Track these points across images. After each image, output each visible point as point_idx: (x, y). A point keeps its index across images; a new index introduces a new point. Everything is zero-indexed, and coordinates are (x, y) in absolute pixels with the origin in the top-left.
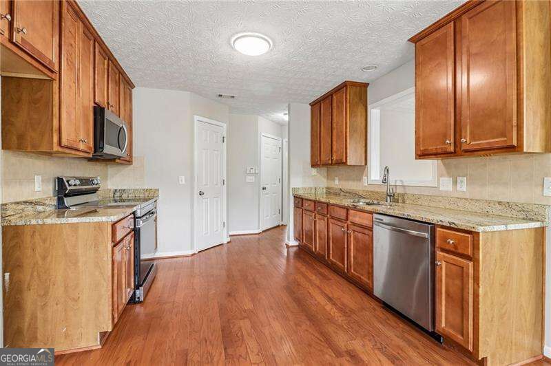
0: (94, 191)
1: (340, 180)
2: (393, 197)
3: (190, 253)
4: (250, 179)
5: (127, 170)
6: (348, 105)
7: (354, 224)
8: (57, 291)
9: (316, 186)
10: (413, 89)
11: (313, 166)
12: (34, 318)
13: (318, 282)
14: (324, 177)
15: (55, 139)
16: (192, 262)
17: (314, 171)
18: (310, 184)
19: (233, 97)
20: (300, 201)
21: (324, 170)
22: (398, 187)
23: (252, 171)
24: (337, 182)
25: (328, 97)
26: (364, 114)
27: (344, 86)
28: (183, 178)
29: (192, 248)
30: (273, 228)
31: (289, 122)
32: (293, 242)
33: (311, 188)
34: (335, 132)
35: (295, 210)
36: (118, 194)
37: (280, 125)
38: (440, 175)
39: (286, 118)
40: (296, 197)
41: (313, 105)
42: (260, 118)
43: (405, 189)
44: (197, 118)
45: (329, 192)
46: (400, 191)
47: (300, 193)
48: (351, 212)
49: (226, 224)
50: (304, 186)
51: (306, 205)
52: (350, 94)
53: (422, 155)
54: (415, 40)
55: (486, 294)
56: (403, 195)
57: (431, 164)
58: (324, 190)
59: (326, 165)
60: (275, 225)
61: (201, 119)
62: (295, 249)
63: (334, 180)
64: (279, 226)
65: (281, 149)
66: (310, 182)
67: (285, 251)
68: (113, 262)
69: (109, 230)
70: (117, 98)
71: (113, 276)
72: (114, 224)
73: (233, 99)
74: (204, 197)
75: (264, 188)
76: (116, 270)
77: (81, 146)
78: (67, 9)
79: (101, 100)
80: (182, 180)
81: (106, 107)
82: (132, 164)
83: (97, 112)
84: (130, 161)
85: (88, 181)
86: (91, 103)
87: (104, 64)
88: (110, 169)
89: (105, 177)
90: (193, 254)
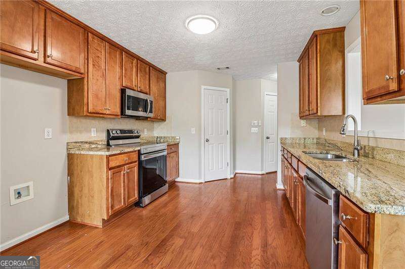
0: (138, 137)
1: (326, 131)
3: (198, 181)
4: (254, 130)
5: (163, 124)
6: (318, 55)
9: (305, 137)
11: (301, 117)
14: (315, 128)
15: (85, 109)
16: (200, 188)
17: (303, 123)
18: (298, 134)
19: (228, 68)
22: (370, 138)
24: (324, 133)
25: (306, 51)
29: (200, 178)
33: (300, 138)
35: (282, 158)
36: (159, 140)
41: (300, 61)
43: (377, 141)
44: (203, 87)
46: (372, 144)
47: (288, 142)
49: (229, 163)
50: (292, 137)
58: (315, 141)
61: (206, 87)
66: (298, 132)
68: (108, 179)
69: (105, 160)
70: (147, 82)
71: (108, 187)
72: (108, 157)
73: (228, 70)
74: (209, 142)
75: (268, 138)
76: (110, 185)
77: (108, 112)
78: (93, 38)
79: (129, 84)
80: (193, 131)
81: (135, 89)
82: (165, 121)
83: (123, 91)
84: (163, 119)
85: (131, 131)
86: (119, 87)
87: (132, 63)
88: (156, 125)
89: (151, 129)
90: (200, 183)
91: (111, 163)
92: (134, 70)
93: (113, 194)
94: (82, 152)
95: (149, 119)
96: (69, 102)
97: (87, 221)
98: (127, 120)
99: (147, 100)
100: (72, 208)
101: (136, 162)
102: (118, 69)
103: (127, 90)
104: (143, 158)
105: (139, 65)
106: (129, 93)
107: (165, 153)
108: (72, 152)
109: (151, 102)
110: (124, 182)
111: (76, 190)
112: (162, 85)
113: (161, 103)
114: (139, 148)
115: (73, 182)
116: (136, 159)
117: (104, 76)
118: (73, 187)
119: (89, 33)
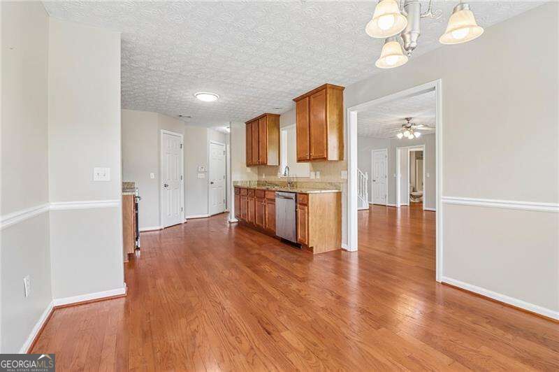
1: (265, 175)
2: (291, 184)
3: (158, 228)
4: (201, 176)
6: (267, 128)
7: (268, 199)
9: (250, 180)
10: (295, 125)
11: (248, 166)
13: (248, 236)
14: (256, 173)
16: (160, 235)
17: (249, 170)
18: (245, 178)
19: (190, 117)
20: (238, 190)
21: (255, 169)
22: (294, 178)
23: (203, 170)
24: (264, 177)
25: (257, 120)
26: (277, 134)
27: (265, 116)
28: (152, 174)
29: (160, 224)
30: (220, 214)
31: (231, 133)
32: (234, 220)
33: (247, 182)
34: (260, 143)
35: (235, 197)
37: (225, 134)
38: (311, 171)
39: (228, 130)
40: (236, 188)
41: (248, 123)
42: (208, 129)
43: (297, 179)
44: (162, 131)
45: (259, 183)
47: (239, 184)
48: (266, 192)
49: (183, 209)
50: (242, 180)
51: (242, 192)
52: (268, 121)
53: (299, 160)
54: (296, 100)
55: (312, 220)
56: (296, 182)
57: (307, 165)
58: (256, 182)
59: (255, 165)
60: (221, 211)
61: (165, 131)
62: (235, 224)
63: (262, 175)
64: (224, 213)
65: (225, 152)
66: (246, 176)
67: (228, 225)
73: (189, 119)
74: (168, 188)
75: (212, 183)
80: (152, 175)
90: (161, 230)
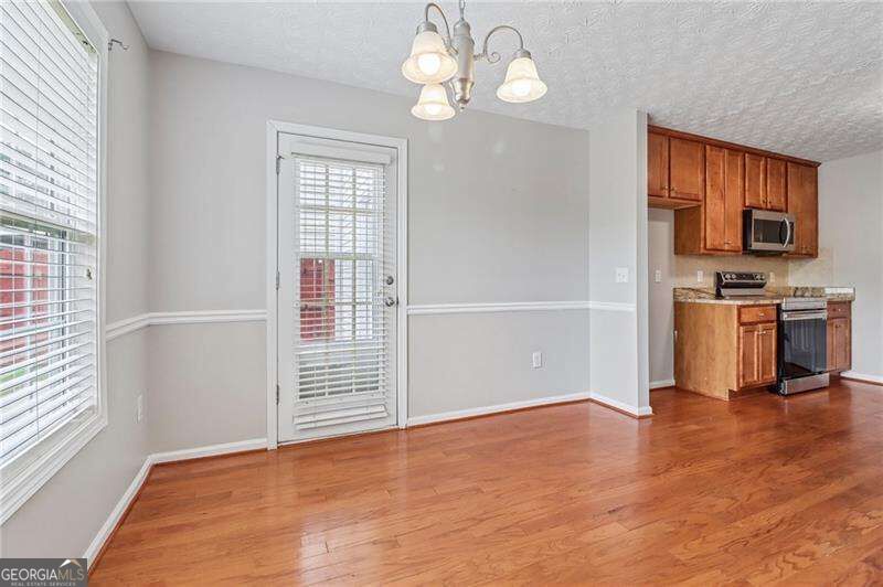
0: (761, 286)
5: (810, 265)
8: (703, 349)
12: (689, 363)
15: (702, 246)
36: (799, 293)
68: (739, 337)
69: (736, 312)
70: (783, 190)
71: (739, 348)
72: (740, 308)
76: (741, 346)
77: (726, 247)
78: (711, 150)
79: (754, 202)
81: (763, 206)
82: (817, 257)
83: (747, 215)
84: (812, 254)
85: (751, 276)
86: (740, 209)
87: (759, 167)
88: (791, 265)
89: (784, 274)
91: (743, 316)
92: (761, 176)
93: (746, 361)
94: (698, 301)
95: (784, 255)
96: (676, 237)
97: (703, 390)
98: (750, 259)
99: (783, 223)
100: (679, 372)
101: (772, 322)
102: (739, 182)
103: (754, 211)
104: (785, 317)
105: (769, 166)
106: (757, 215)
107: (823, 315)
108: (681, 299)
109: (792, 224)
110: (758, 348)
111: (687, 350)
112: (809, 189)
113: (808, 223)
114: (778, 301)
115: (682, 338)
116: (774, 317)
117: (723, 197)
118: (682, 344)
119: (708, 147)
